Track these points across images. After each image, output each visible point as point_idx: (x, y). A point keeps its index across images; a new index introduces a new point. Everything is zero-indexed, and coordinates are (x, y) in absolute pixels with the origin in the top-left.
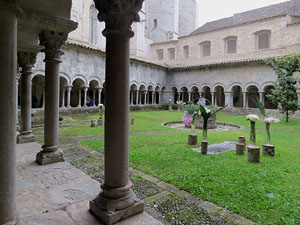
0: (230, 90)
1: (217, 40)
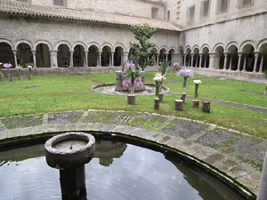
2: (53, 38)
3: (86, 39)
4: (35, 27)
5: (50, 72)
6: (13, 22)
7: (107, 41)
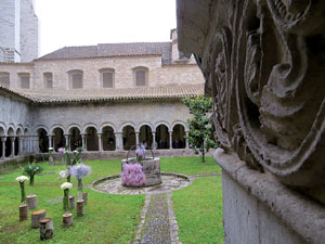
0: (121, 131)
1: (91, 71)
2: (117, 120)
3: (152, 118)
4: (102, 110)
5: (112, 155)
6: (84, 108)
7: (178, 118)
